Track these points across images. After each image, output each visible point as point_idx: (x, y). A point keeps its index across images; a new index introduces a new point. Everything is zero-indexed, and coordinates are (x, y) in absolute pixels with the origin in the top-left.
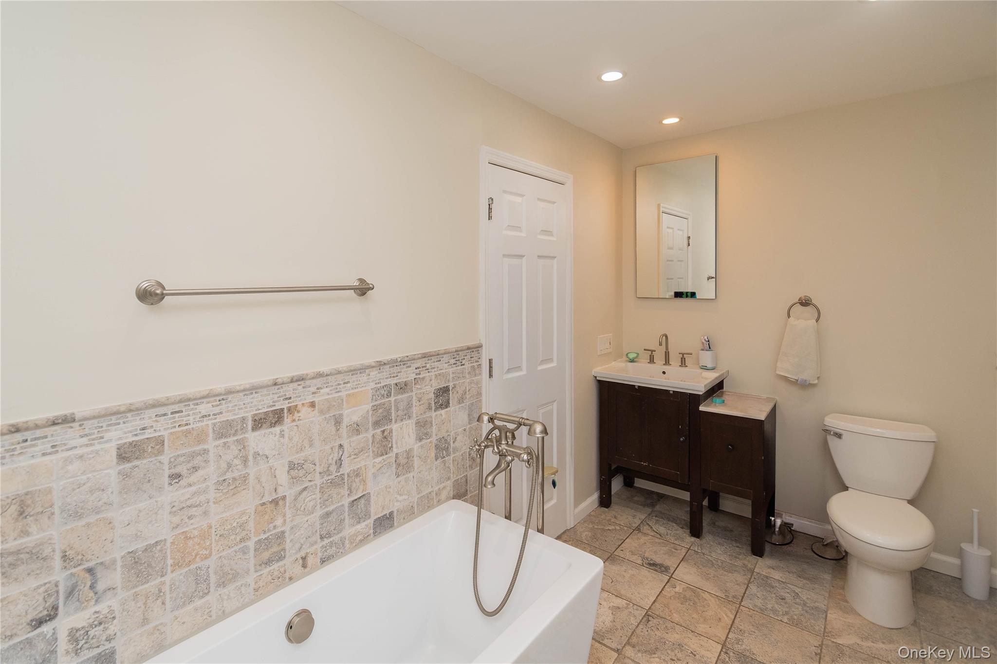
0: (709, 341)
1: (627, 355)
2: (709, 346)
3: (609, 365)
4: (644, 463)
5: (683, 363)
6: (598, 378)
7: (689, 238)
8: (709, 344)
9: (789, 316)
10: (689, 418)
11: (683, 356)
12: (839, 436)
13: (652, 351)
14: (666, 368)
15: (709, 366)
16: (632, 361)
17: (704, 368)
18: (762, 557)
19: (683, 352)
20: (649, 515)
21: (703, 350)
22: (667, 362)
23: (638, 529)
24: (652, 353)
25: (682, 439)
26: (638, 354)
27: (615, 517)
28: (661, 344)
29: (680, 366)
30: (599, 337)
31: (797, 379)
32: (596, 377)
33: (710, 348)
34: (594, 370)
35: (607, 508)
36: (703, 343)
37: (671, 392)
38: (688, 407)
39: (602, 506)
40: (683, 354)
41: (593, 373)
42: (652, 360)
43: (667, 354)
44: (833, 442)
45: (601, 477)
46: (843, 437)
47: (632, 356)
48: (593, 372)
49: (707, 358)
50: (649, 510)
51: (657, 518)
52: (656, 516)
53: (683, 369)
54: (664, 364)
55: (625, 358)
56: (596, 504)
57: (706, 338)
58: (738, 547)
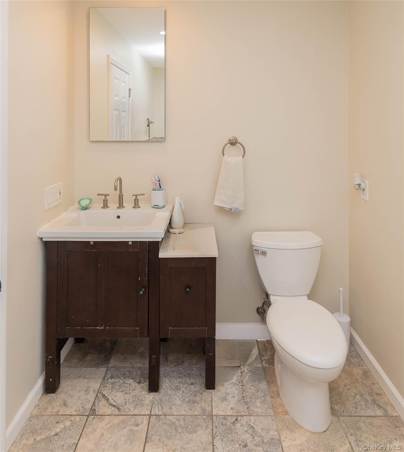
0: (159, 181)
1: (79, 202)
2: (159, 186)
3: (59, 218)
4: (100, 327)
5: (136, 205)
6: (44, 240)
7: (130, 90)
8: (159, 184)
9: (223, 155)
10: (148, 268)
11: (136, 197)
12: (264, 253)
13: (106, 196)
14: (120, 212)
15: (161, 204)
16: (85, 208)
17: (156, 207)
18: (214, 388)
19: (136, 193)
20: (104, 379)
21: (154, 190)
22: (121, 205)
23: (93, 412)
24: (105, 198)
25: (141, 293)
26: (91, 200)
27: (65, 404)
28: (116, 189)
29: (133, 207)
30: (46, 189)
31: (230, 208)
32: (42, 239)
33: (160, 187)
34: (39, 230)
35: (54, 393)
36: (155, 183)
37: (130, 243)
38: (147, 256)
39: (48, 393)
40: (136, 196)
41: (38, 235)
42: (105, 206)
43: (121, 197)
44: (260, 260)
45: (47, 358)
46: (268, 254)
47: (84, 203)
48: (38, 233)
49: (158, 197)
50: (103, 370)
51: (113, 380)
52: (112, 377)
53: (136, 210)
54: (118, 208)
55: (77, 205)
56: (41, 391)
57: (157, 178)
58: (192, 384)
